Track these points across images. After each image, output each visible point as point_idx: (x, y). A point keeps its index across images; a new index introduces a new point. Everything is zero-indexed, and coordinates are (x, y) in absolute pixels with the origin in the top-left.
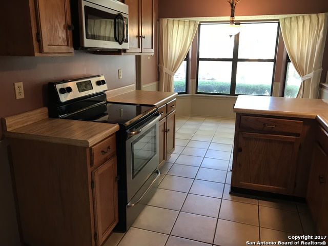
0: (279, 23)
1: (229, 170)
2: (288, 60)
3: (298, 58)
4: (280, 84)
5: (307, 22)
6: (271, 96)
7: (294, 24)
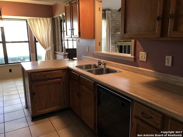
0: (27, 21)
1: (24, 108)
2: (36, 41)
3: (41, 40)
4: (34, 54)
5: (42, 22)
6: (31, 61)
7: (35, 22)
